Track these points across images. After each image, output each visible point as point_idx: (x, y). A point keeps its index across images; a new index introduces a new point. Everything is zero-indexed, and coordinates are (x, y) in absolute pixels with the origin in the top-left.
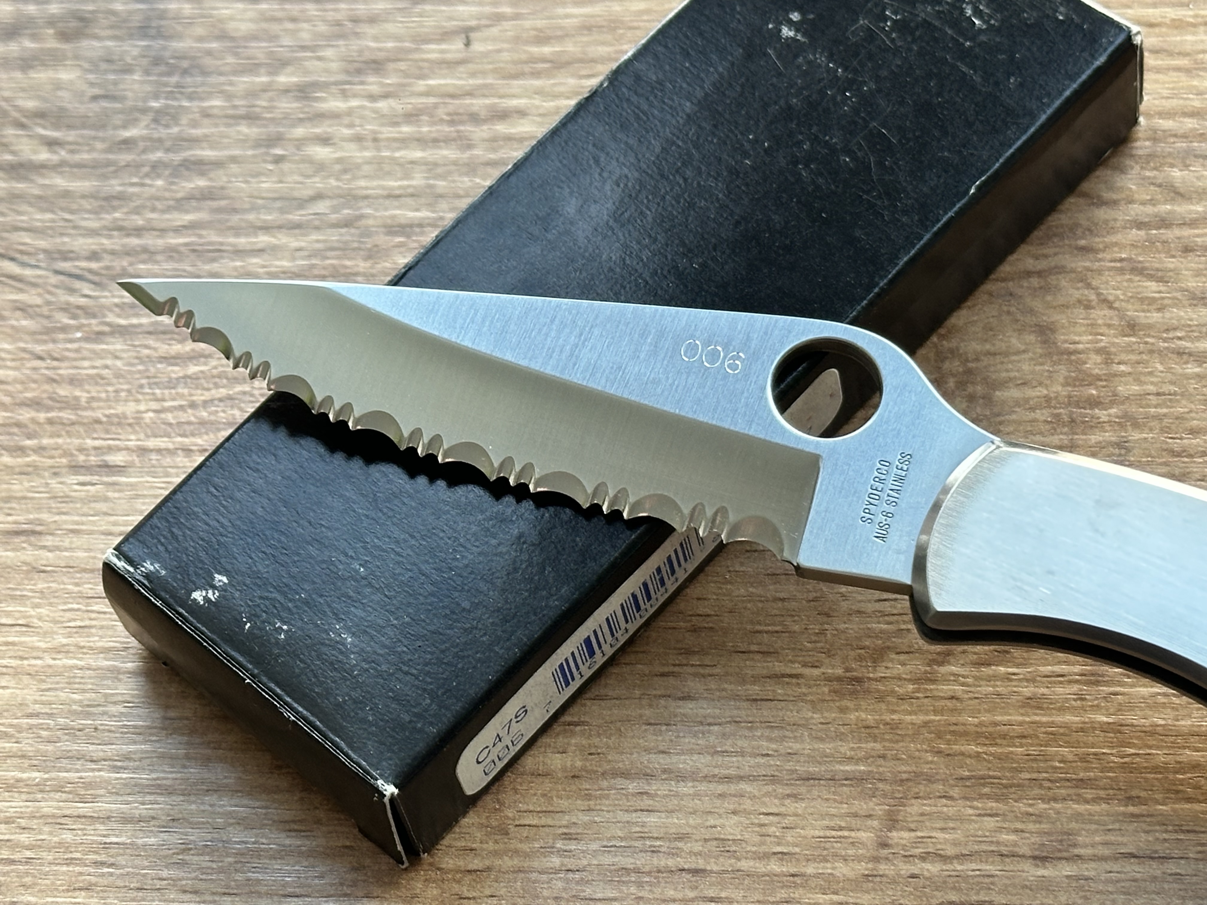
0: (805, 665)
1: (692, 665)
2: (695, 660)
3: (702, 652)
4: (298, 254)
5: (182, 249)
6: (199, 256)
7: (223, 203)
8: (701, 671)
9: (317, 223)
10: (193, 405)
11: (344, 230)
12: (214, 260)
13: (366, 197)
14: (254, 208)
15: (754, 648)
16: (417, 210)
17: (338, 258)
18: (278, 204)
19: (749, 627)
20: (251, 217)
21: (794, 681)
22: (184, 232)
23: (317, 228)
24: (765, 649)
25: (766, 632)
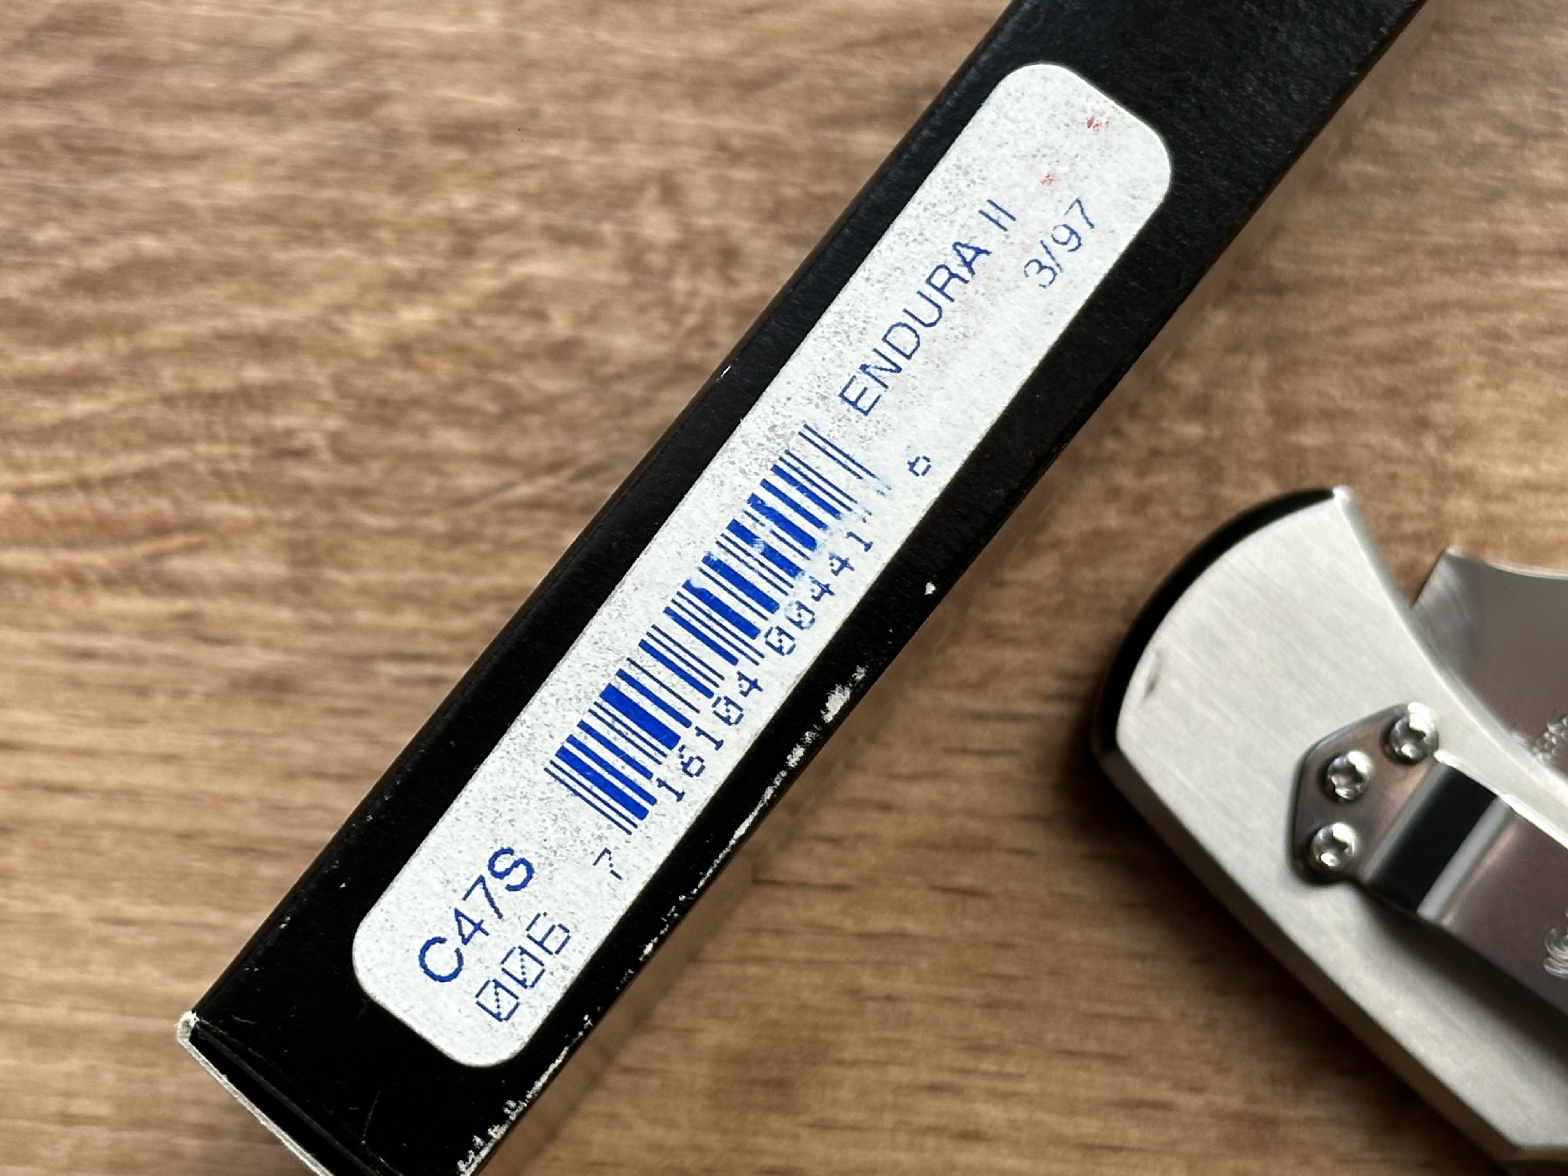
0: (1177, 1086)
1: (985, 1074)
2: (989, 1065)
3: (1003, 1050)
4: (269, 171)
5: (48, 143)
6: (80, 161)
7: (119, 43)
8: (1002, 1086)
9: (298, 103)
10: (85, 485)
11: (350, 126)
12: (107, 171)
13: (392, 55)
14: (178, 61)
15: (1091, 1046)
16: (489, 91)
17: (344, 184)
18: (225, 55)
19: (1084, 1006)
20: (174, 80)
21: (1159, 1114)
22: (50, 103)
23: (301, 117)
24: (1108, 1049)
25: (1114, 1017)
